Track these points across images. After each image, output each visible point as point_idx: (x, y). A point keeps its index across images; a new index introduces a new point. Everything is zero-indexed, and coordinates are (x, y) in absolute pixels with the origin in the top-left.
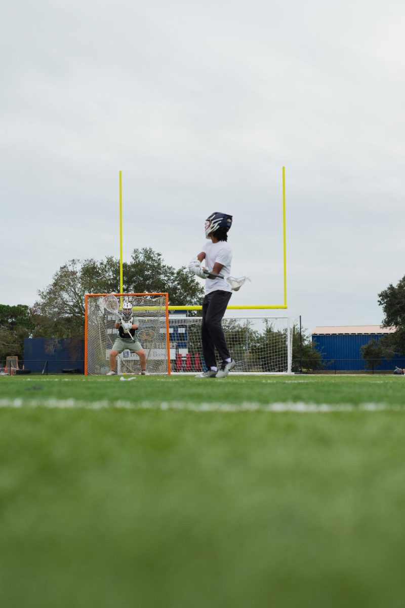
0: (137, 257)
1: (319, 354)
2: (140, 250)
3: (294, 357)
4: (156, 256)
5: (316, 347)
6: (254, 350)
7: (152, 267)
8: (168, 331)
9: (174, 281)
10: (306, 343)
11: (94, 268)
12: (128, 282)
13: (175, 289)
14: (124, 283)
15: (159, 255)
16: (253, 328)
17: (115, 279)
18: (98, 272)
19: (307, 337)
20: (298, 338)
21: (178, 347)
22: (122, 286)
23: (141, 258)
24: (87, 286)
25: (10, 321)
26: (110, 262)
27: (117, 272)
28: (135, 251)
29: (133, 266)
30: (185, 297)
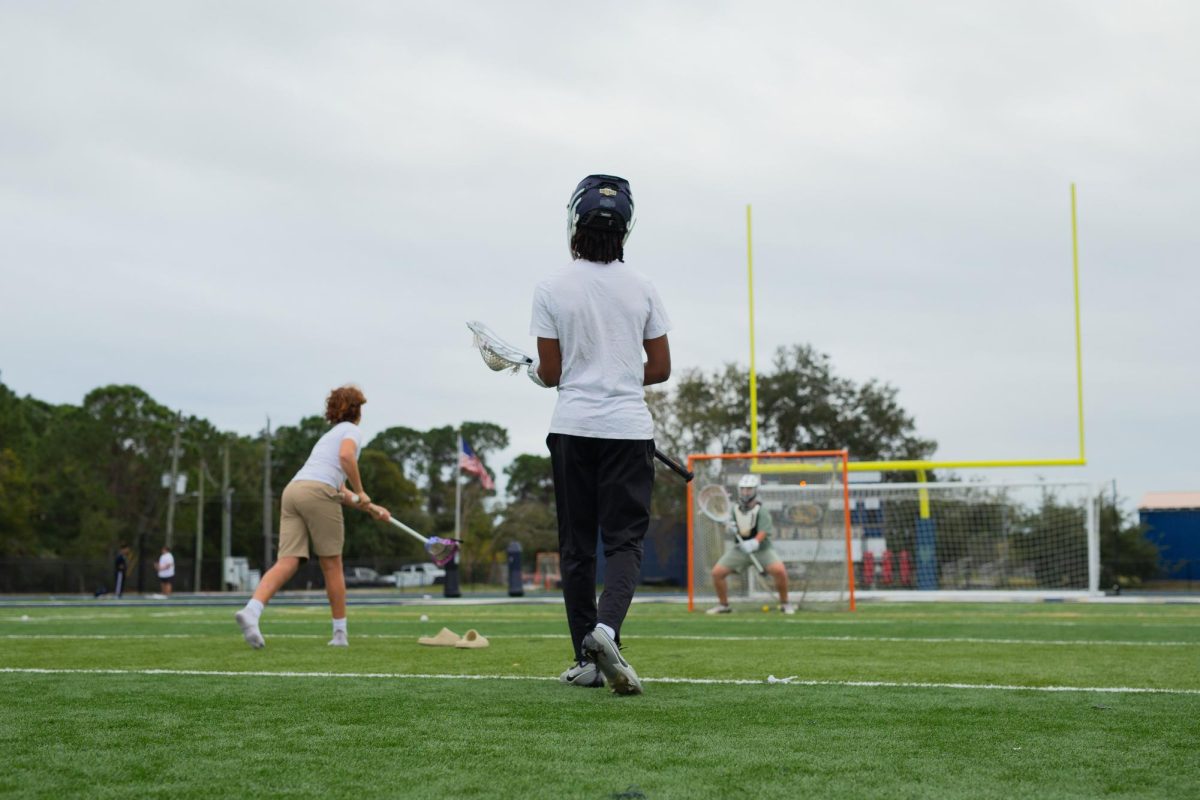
0: (782, 361)
1: (1154, 549)
2: (790, 348)
3: (1104, 556)
4: (821, 358)
5: (1149, 534)
6: (1019, 541)
7: (813, 380)
8: (847, 504)
9: (856, 407)
10: (1126, 526)
11: (701, 385)
12: (765, 411)
13: (857, 422)
14: (760, 411)
15: (825, 357)
16: (1015, 497)
17: (741, 404)
18: (707, 393)
19: (1129, 515)
20: (1109, 517)
21: (867, 535)
22: (755, 418)
23: (792, 364)
24: (688, 419)
25: (543, 483)
26: (732, 374)
27: (744, 391)
28: (780, 351)
29: (776, 379)
30: (878, 438)
